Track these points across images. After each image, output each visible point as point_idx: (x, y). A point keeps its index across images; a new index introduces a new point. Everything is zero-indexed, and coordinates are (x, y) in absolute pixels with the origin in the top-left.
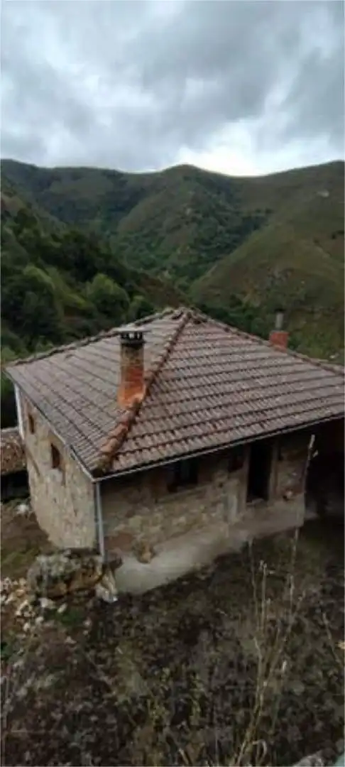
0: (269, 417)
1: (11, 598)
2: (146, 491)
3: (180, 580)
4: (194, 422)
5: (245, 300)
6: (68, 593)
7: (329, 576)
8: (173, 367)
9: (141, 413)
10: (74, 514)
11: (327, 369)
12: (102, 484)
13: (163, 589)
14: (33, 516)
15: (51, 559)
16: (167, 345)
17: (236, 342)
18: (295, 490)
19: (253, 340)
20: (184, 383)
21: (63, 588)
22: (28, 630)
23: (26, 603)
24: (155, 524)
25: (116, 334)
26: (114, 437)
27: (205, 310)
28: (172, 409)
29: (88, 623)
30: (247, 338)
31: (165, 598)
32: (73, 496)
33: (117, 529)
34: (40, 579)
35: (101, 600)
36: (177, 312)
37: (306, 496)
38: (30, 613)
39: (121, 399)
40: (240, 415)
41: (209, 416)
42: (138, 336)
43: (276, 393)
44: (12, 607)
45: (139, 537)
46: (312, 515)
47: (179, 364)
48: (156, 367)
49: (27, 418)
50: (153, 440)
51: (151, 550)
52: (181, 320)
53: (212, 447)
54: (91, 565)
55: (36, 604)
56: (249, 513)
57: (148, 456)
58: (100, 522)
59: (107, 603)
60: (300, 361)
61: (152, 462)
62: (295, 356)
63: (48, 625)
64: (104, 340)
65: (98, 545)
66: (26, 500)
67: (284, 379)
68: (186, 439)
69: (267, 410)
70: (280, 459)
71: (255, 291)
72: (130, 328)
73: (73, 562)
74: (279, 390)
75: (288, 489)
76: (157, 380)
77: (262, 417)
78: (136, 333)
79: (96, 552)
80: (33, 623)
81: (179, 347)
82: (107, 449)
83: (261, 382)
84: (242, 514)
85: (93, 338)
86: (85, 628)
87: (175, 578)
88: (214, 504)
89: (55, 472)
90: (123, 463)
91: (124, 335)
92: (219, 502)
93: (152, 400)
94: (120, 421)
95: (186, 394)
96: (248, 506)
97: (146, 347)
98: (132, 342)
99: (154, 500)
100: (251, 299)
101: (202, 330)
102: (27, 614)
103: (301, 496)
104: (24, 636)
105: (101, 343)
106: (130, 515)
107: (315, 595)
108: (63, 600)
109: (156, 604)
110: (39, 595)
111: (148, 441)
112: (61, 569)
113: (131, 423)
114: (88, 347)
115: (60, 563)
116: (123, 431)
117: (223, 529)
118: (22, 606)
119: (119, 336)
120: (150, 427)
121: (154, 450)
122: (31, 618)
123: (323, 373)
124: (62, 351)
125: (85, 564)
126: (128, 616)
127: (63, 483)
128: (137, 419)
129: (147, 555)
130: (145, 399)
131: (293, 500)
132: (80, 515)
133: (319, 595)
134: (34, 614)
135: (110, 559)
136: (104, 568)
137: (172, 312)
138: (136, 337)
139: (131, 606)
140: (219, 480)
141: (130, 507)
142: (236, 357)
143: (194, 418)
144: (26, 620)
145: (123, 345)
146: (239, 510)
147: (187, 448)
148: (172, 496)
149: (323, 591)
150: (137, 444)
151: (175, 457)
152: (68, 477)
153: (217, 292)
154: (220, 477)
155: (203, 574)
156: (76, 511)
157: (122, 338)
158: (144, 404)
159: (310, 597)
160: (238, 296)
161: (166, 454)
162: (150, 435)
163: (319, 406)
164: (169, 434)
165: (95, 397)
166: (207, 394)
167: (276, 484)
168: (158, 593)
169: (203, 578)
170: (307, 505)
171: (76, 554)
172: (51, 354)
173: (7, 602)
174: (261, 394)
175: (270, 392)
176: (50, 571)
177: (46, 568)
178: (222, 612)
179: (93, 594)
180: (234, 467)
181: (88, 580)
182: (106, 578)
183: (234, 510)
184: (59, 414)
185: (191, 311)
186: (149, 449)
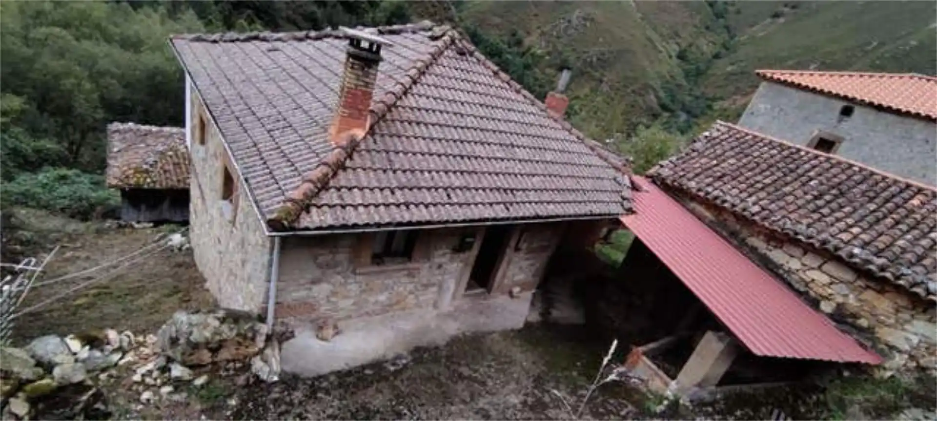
0: (519, 200)
1: (129, 358)
2: (342, 257)
3: (364, 367)
4: (423, 184)
5: (527, 42)
6: (214, 363)
7: (535, 387)
8: (414, 105)
9: (355, 156)
10: (240, 264)
11: (601, 157)
12: (283, 239)
13: (340, 374)
14: (190, 251)
15: (195, 318)
16: (413, 72)
17: (504, 93)
18: (524, 287)
19: (525, 97)
20: (423, 131)
21: (206, 356)
22: (148, 400)
23: (150, 366)
24: (346, 297)
25: (346, 37)
26: (310, 181)
27: (475, 39)
28: (400, 161)
29: (233, 402)
30: (518, 92)
31: (340, 385)
32: (243, 243)
33: (295, 295)
34: (174, 341)
35: (257, 377)
36: (438, 31)
37: (534, 295)
38: (155, 379)
39: (332, 130)
40: (484, 189)
41: (445, 180)
42: (374, 48)
43: (534, 172)
44: (130, 369)
45: (324, 309)
46: (535, 317)
47: (423, 102)
48: (390, 100)
49: (197, 121)
50: (363, 196)
51: (335, 327)
52: (440, 43)
53: (439, 222)
54: (250, 335)
55: (165, 369)
56: (466, 304)
57: (352, 217)
58: (273, 285)
59: (263, 381)
60: (574, 138)
61: (355, 226)
62: (569, 131)
63: (176, 397)
64: (329, 40)
65: (266, 310)
66: (183, 229)
67: (549, 156)
68: (407, 205)
69: (518, 190)
70: (517, 249)
71: (543, 34)
72: (367, 34)
73: (225, 328)
74: (539, 168)
75: (517, 284)
76: (388, 117)
77: (510, 197)
78: (371, 44)
79: (262, 319)
80: (156, 393)
81: (429, 79)
82: (297, 195)
83: (521, 153)
84: (457, 303)
85: (313, 34)
86: (227, 407)
87: (359, 364)
88: (426, 286)
89: (225, 205)
90: (314, 219)
91: (355, 42)
92: (433, 285)
93: (375, 142)
94: (325, 160)
95: (422, 145)
96: (465, 296)
97: (382, 66)
98: (364, 54)
99: (351, 269)
100: (535, 43)
101: (464, 65)
102: (148, 380)
103: (528, 295)
104: (140, 407)
105: (323, 44)
106: (314, 282)
107: (515, 406)
108: (203, 369)
109: (327, 392)
110: (170, 360)
111: (357, 197)
112: (207, 334)
113: (340, 166)
114: (304, 43)
115: (206, 326)
116: (326, 175)
117: (429, 316)
118: (143, 370)
119: (348, 42)
120: (364, 179)
121: (361, 209)
122: (154, 386)
123: (596, 161)
124: (264, 40)
125: (242, 332)
126: (288, 399)
127: (233, 222)
128: (348, 163)
129: (330, 332)
130: (365, 138)
131: (518, 297)
132: (249, 267)
133: (519, 406)
134: (159, 381)
135: (279, 329)
136: (269, 338)
137: (430, 29)
138: (370, 50)
139: (294, 389)
140: (437, 260)
141: (318, 273)
142: (499, 114)
143: (425, 180)
144: (148, 387)
145: (350, 55)
146: (454, 297)
147: (407, 217)
148: (376, 268)
149: (524, 403)
150: (341, 197)
151: (389, 224)
152: (240, 217)
153: (497, 20)
154: (442, 256)
155: (394, 364)
156: (244, 263)
157: (351, 44)
158: (363, 146)
159: (508, 408)
160: (521, 33)
161: (377, 219)
162: (361, 189)
163: (580, 199)
164: (387, 192)
165: (297, 118)
166: (449, 152)
167: (504, 276)
168: (332, 378)
169: (392, 368)
170: (533, 304)
171: (234, 317)
172: (248, 40)
173: (122, 362)
174: (518, 168)
175: (528, 168)
176: (191, 333)
177: (185, 328)
178: (406, 411)
179: (247, 367)
180: (461, 248)
181: (243, 351)
182: (268, 351)
183: (448, 296)
184: (240, 129)
185: (457, 35)
186: (355, 207)
